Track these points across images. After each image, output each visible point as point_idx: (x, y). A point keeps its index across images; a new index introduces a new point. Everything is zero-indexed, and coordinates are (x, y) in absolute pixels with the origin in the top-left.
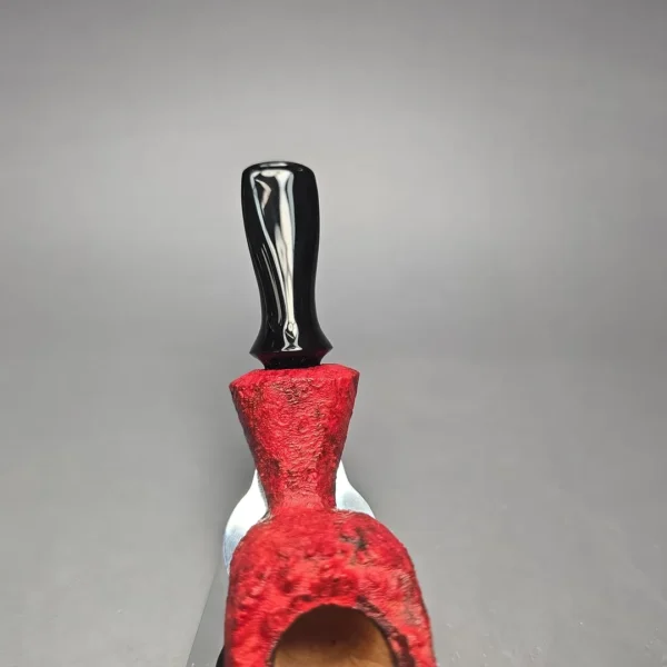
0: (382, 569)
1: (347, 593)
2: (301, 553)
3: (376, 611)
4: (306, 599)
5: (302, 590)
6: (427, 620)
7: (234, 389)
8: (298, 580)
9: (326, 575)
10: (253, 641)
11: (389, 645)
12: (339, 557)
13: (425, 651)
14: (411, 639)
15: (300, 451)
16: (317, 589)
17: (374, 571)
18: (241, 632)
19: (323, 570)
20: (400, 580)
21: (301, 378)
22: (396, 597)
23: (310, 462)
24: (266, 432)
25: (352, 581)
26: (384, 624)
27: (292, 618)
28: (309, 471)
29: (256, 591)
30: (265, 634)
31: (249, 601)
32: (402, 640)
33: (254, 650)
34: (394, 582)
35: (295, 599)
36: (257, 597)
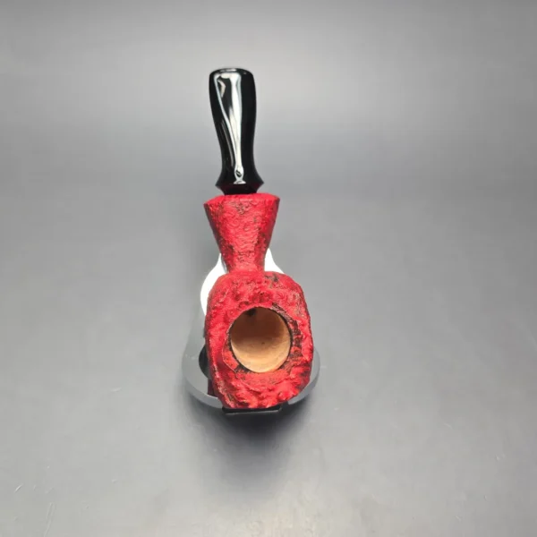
0: (285, 291)
1: (268, 301)
2: (245, 282)
3: (282, 310)
4: (247, 303)
5: (245, 299)
6: (308, 315)
7: (207, 206)
8: (242, 294)
9: (257, 292)
10: (220, 325)
11: (288, 327)
12: (263, 284)
13: (306, 328)
14: (299, 322)
15: (244, 240)
16: (253, 298)
17: (282, 291)
18: (214, 320)
19: (256, 289)
20: (294, 296)
21: (245, 200)
22: (292, 304)
23: (251, 247)
24: (226, 231)
25: (270, 295)
26: (285, 316)
27: (240, 313)
28: (250, 252)
29: (221, 300)
30: (226, 321)
31: (218, 305)
32: (295, 324)
33: (221, 329)
34: (291, 297)
35: (241, 303)
36: (222, 303)
